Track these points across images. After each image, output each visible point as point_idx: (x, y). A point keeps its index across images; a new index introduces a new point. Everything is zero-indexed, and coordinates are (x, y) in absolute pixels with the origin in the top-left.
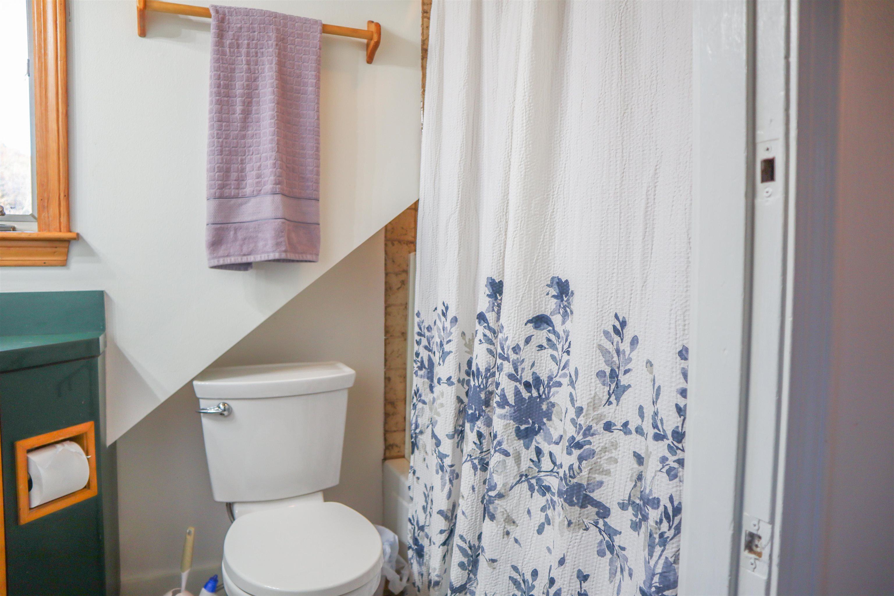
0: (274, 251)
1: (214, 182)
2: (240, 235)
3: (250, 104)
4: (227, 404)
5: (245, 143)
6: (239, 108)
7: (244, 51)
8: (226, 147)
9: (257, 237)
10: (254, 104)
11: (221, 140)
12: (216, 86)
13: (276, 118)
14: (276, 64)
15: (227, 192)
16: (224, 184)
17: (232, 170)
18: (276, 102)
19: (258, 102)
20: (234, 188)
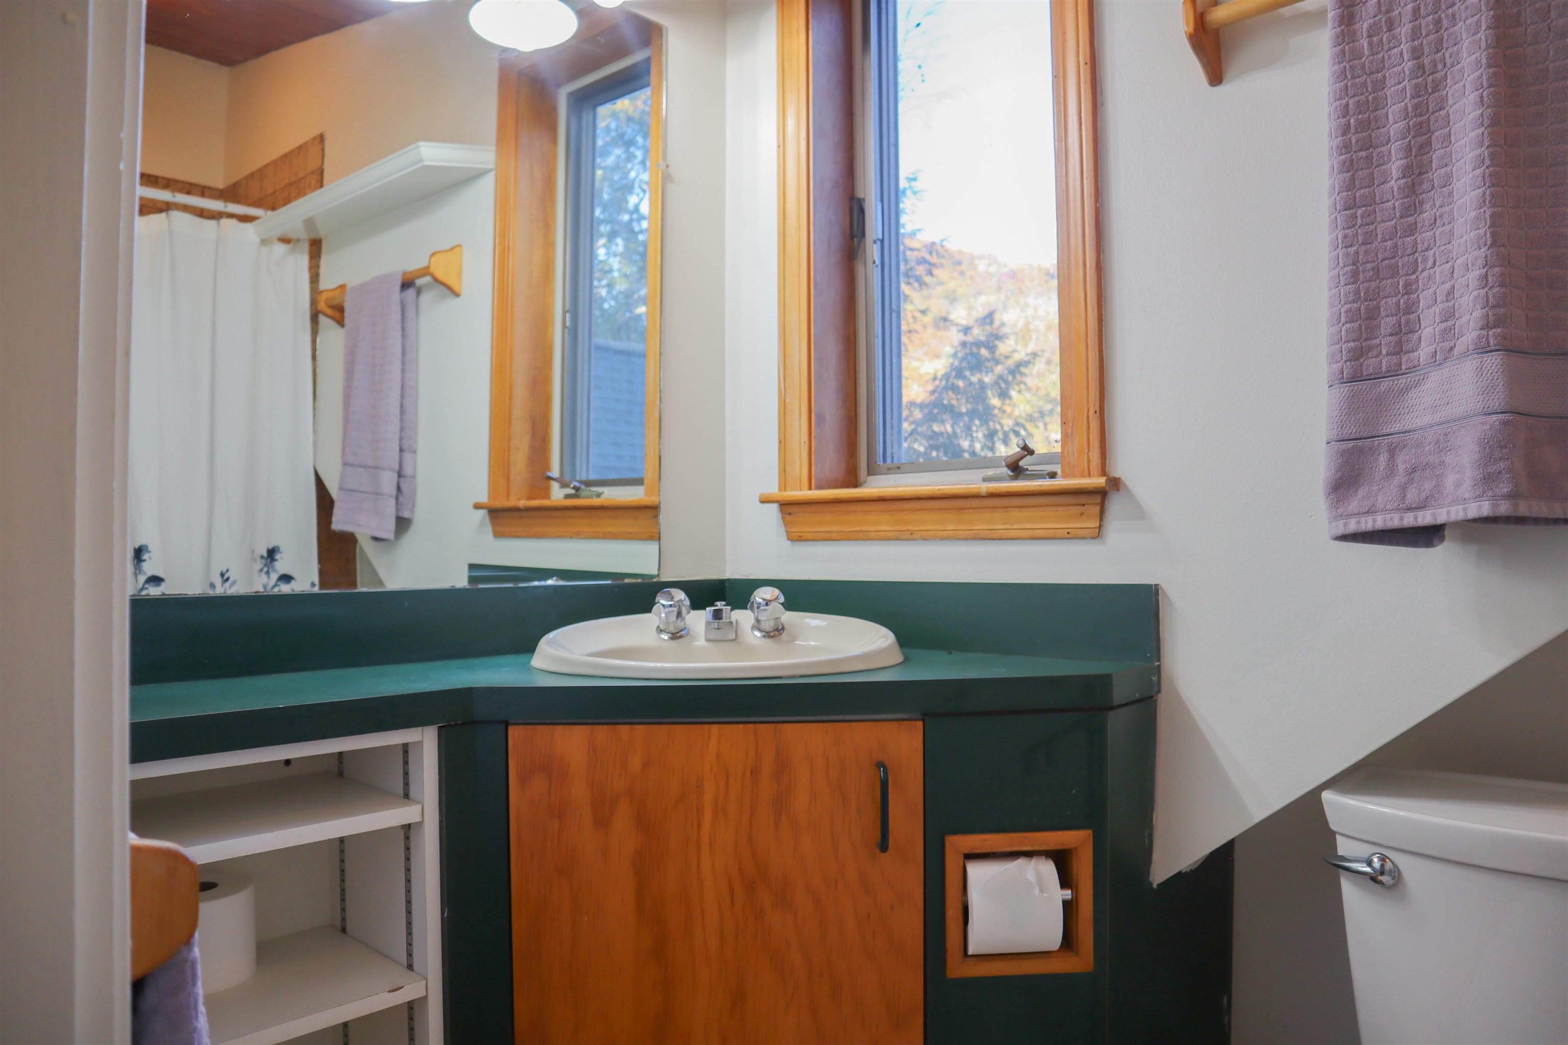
0: (1478, 498)
1: (1338, 346)
2: (1402, 462)
3: (1425, 148)
4: (1390, 860)
5: (1415, 243)
6: (1395, 167)
7: (1404, 30)
8: (1368, 262)
9: (1442, 463)
10: (1435, 145)
11: (1352, 250)
12: (1340, 132)
13: (1487, 162)
14: (1488, 28)
15: (1369, 364)
16: (1362, 347)
17: (1383, 313)
18: (1487, 122)
19: (1448, 138)
20: (1388, 354)
